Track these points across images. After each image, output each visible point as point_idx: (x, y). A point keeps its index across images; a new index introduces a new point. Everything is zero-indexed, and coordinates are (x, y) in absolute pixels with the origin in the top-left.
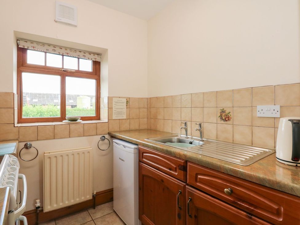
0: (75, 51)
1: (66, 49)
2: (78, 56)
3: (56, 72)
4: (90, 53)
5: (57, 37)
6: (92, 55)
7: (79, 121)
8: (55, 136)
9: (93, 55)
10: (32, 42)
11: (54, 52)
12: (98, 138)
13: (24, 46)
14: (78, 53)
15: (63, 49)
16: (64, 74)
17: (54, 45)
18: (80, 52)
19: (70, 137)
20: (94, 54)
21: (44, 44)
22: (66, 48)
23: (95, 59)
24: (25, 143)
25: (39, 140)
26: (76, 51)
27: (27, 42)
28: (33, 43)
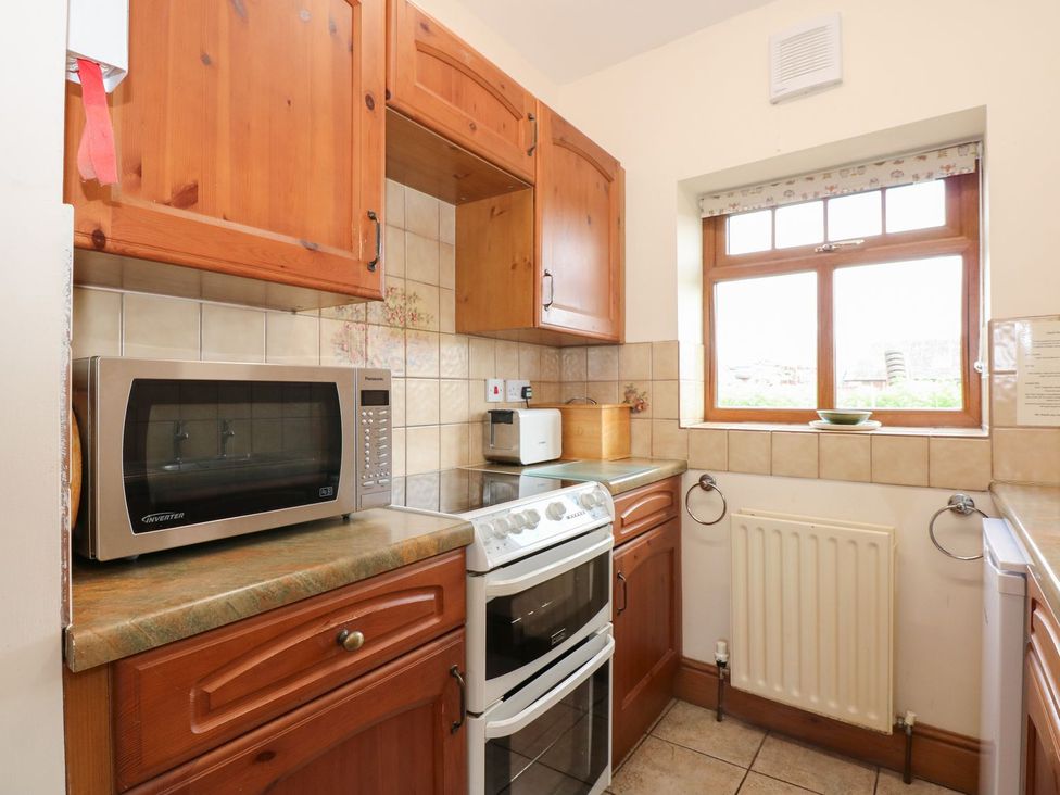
0: (860, 166)
1: (827, 176)
2: (872, 181)
3: (799, 261)
4: (922, 154)
5: (779, 150)
6: (932, 157)
7: (863, 424)
8: (774, 465)
9: (936, 154)
10: (730, 191)
11: (791, 197)
12: (941, 499)
13: (712, 212)
14: (871, 172)
15: (819, 179)
16: (825, 260)
17: (805, 174)
18: (881, 164)
19: (819, 477)
20: (942, 149)
21: (758, 186)
22: (826, 172)
23: (948, 168)
24: (702, 473)
25: (732, 472)
26: (862, 167)
27: (718, 197)
28: (732, 194)
